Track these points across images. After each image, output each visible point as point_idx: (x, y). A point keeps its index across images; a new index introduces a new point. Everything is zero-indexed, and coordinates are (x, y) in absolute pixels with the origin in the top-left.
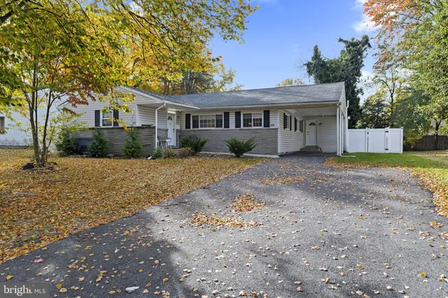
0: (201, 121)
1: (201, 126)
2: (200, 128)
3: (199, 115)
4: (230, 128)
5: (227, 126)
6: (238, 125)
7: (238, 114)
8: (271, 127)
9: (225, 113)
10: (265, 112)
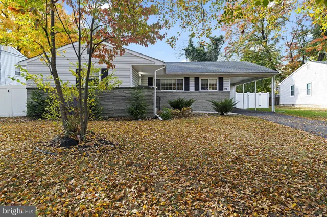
0: (163, 85)
1: (163, 89)
2: (162, 91)
3: (161, 79)
4: (190, 91)
5: (187, 88)
6: (197, 88)
7: (197, 79)
8: (224, 90)
9: (185, 78)
10: (219, 78)
